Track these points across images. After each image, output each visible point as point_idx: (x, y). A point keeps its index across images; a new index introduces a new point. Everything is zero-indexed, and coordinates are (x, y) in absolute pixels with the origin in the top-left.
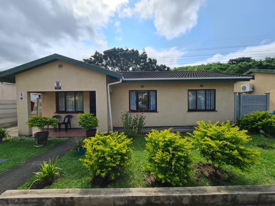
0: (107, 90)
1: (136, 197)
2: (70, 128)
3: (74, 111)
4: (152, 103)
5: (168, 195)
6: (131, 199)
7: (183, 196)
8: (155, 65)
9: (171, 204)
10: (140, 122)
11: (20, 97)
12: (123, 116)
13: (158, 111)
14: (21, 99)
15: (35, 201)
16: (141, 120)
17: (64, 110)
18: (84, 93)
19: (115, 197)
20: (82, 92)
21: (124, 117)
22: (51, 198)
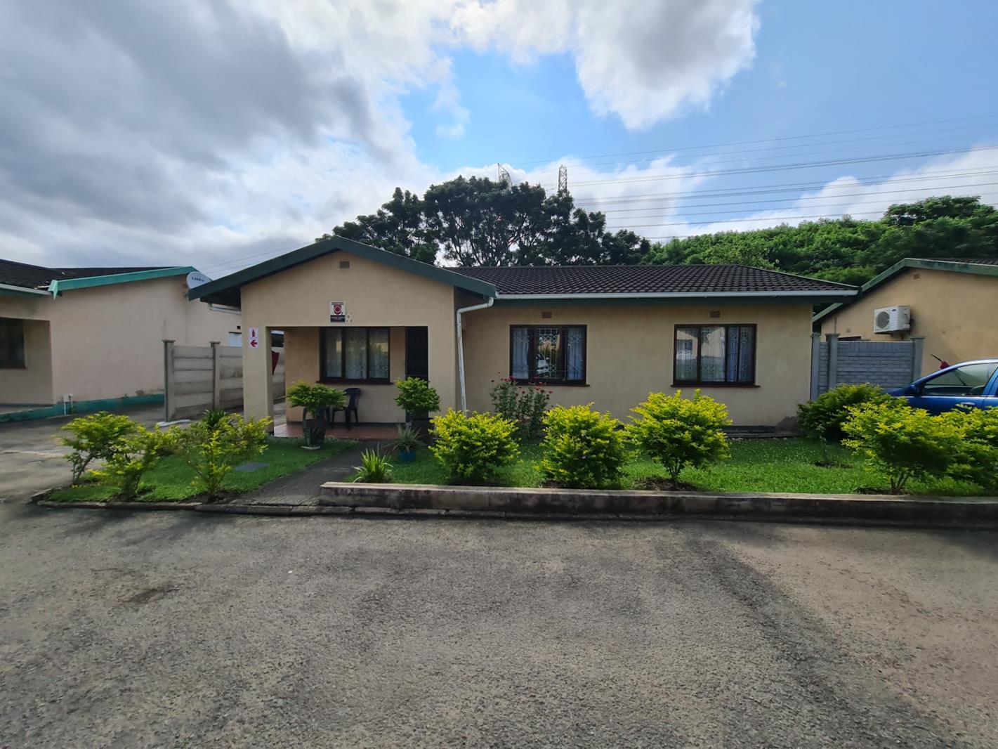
0: (456, 325)
1: (523, 495)
2: (355, 421)
3: (365, 376)
4: (573, 361)
5: (572, 493)
6: (516, 496)
7: (596, 496)
8: (600, 234)
9: (577, 507)
10: (536, 407)
11: (251, 341)
12: (496, 390)
13: (587, 383)
14: (253, 343)
15: (375, 493)
16: (539, 401)
17: (339, 374)
18: (391, 332)
19: (492, 494)
20: (388, 329)
21: (498, 392)
22: (397, 490)
